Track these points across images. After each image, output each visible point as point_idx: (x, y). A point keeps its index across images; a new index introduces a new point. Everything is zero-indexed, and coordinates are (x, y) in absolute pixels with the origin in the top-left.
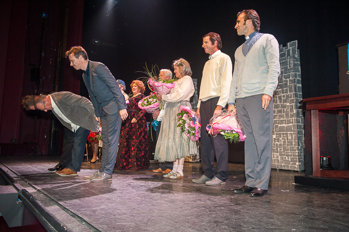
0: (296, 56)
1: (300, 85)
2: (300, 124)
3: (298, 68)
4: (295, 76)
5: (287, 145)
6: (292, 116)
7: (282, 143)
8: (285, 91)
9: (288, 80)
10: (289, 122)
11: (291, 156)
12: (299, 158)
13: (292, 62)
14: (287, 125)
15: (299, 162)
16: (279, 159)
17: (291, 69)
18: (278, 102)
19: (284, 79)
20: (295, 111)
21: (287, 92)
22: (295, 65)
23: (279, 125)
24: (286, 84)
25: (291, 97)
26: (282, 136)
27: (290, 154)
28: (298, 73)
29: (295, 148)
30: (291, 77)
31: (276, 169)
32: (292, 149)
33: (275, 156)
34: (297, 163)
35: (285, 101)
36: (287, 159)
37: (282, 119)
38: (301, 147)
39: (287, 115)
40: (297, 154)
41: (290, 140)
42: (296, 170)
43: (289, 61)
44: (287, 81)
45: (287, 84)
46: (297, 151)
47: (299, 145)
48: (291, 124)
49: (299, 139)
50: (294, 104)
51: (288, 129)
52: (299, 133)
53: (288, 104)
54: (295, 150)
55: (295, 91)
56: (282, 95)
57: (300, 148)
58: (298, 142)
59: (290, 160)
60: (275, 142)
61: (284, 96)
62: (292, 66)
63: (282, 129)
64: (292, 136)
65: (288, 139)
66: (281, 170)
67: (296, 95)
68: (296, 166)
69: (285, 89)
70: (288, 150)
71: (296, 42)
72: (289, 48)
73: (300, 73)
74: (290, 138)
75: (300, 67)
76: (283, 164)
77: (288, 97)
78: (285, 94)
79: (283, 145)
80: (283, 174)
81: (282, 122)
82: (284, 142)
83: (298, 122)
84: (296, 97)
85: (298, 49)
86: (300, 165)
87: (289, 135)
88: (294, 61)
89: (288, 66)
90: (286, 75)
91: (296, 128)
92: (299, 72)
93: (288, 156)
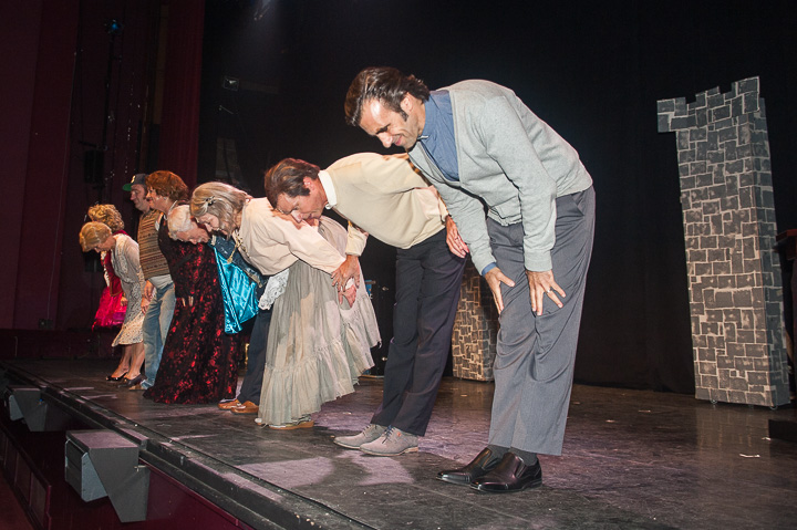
0: (757, 115)
1: (770, 189)
2: (772, 287)
3: (764, 145)
4: (757, 165)
5: (739, 340)
6: (750, 267)
7: (724, 335)
8: (729, 204)
9: (737, 175)
10: (742, 282)
11: (749, 367)
12: (771, 375)
13: (746, 130)
14: (736, 289)
15: (771, 384)
16: (718, 375)
17: (743, 148)
18: (712, 231)
19: (726, 174)
20: (757, 255)
21: (734, 206)
22: (754, 138)
23: (716, 290)
24: (732, 187)
25: (746, 219)
26: (724, 317)
27: (745, 363)
28: (762, 158)
29: (759, 349)
30: (745, 169)
31: (708, 402)
32: (752, 352)
33: (706, 368)
34: (767, 388)
35: (731, 229)
36: (738, 376)
37: (722, 274)
38: (776, 347)
39: (737, 266)
40: (765, 364)
41: (745, 327)
42: (762, 404)
43: (740, 128)
44: (734, 179)
45: (735, 186)
46: (766, 357)
47: (770, 341)
48: (749, 288)
49: (771, 325)
50: (754, 236)
51: (742, 299)
52: (770, 309)
53: (739, 237)
54: (761, 354)
55: (758, 204)
56: (723, 213)
57: (772, 348)
58: (768, 333)
59: (746, 378)
60: (705, 332)
61: (727, 216)
62: (747, 141)
63: (724, 299)
64: (750, 318)
65: (739, 325)
66: (722, 404)
67: (760, 214)
68: (764, 395)
69: (729, 198)
70: (741, 353)
71: (754, 82)
72: (737, 96)
73: (769, 158)
74: (745, 322)
75: (767, 143)
76: (727, 389)
77: (737, 218)
78: (730, 211)
79: (728, 340)
80: (730, 414)
81: (723, 282)
82: (731, 333)
83: (766, 281)
84: (759, 218)
85: (761, 96)
86: (773, 392)
87: (742, 315)
88: (751, 127)
89: (737, 140)
90: (731, 162)
91: (763, 297)
92: (765, 154)
93: (741, 368)
